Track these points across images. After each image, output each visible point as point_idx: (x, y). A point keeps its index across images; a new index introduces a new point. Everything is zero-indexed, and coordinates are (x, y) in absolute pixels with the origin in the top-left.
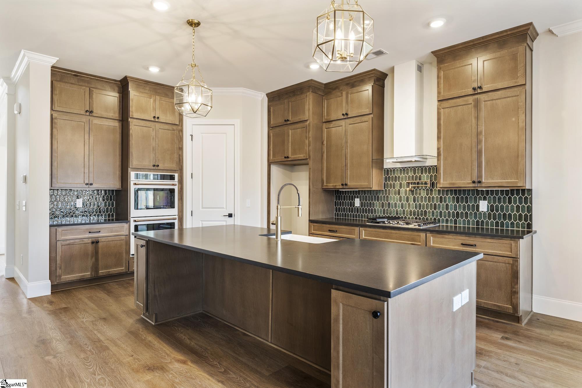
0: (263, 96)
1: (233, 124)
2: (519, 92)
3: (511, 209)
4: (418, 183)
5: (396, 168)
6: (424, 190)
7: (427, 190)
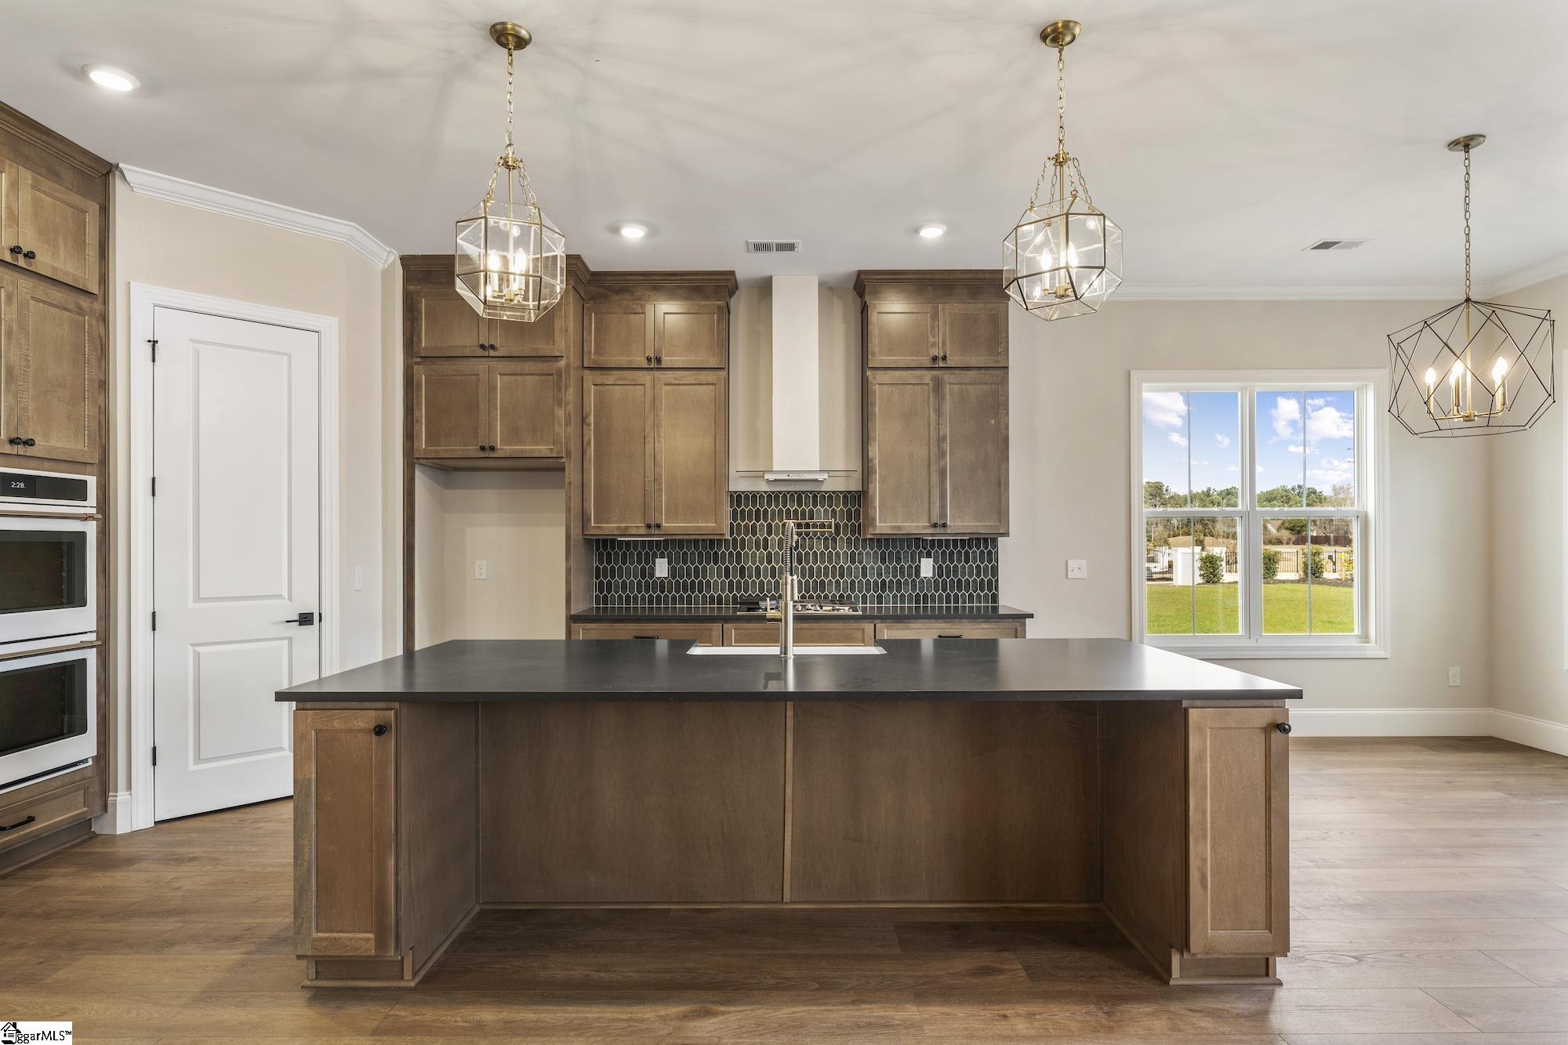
0: (391, 259)
1: (317, 330)
2: (1000, 379)
3: (967, 571)
4: (807, 526)
5: (758, 492)
6: (819, 538)
7: (826, 539)
